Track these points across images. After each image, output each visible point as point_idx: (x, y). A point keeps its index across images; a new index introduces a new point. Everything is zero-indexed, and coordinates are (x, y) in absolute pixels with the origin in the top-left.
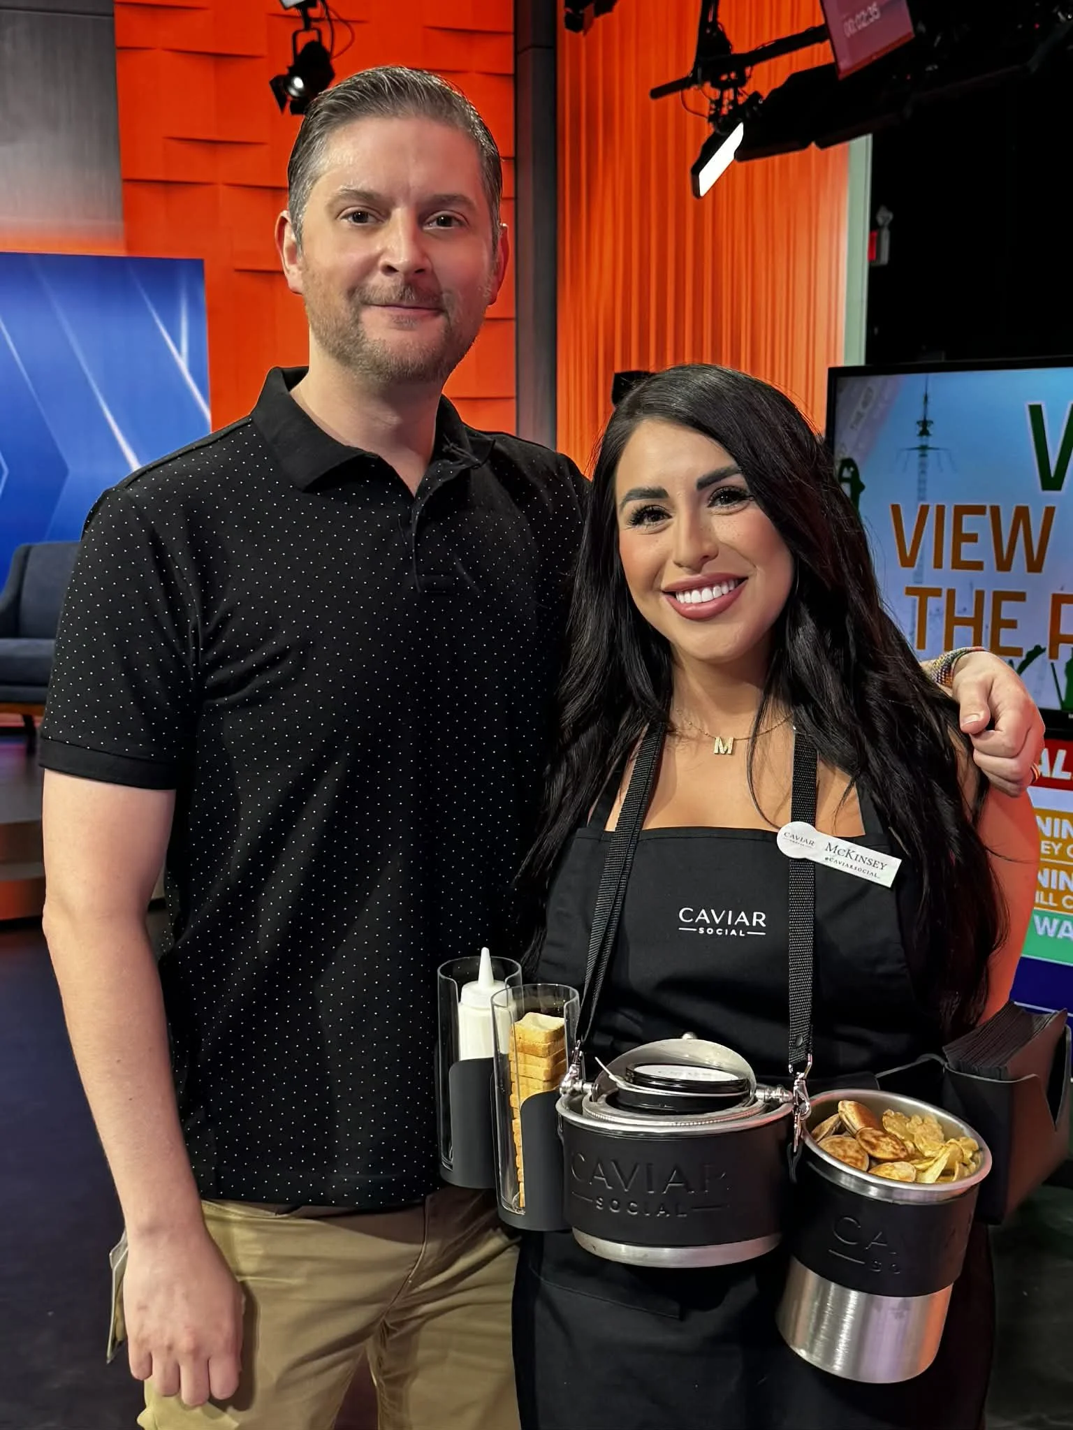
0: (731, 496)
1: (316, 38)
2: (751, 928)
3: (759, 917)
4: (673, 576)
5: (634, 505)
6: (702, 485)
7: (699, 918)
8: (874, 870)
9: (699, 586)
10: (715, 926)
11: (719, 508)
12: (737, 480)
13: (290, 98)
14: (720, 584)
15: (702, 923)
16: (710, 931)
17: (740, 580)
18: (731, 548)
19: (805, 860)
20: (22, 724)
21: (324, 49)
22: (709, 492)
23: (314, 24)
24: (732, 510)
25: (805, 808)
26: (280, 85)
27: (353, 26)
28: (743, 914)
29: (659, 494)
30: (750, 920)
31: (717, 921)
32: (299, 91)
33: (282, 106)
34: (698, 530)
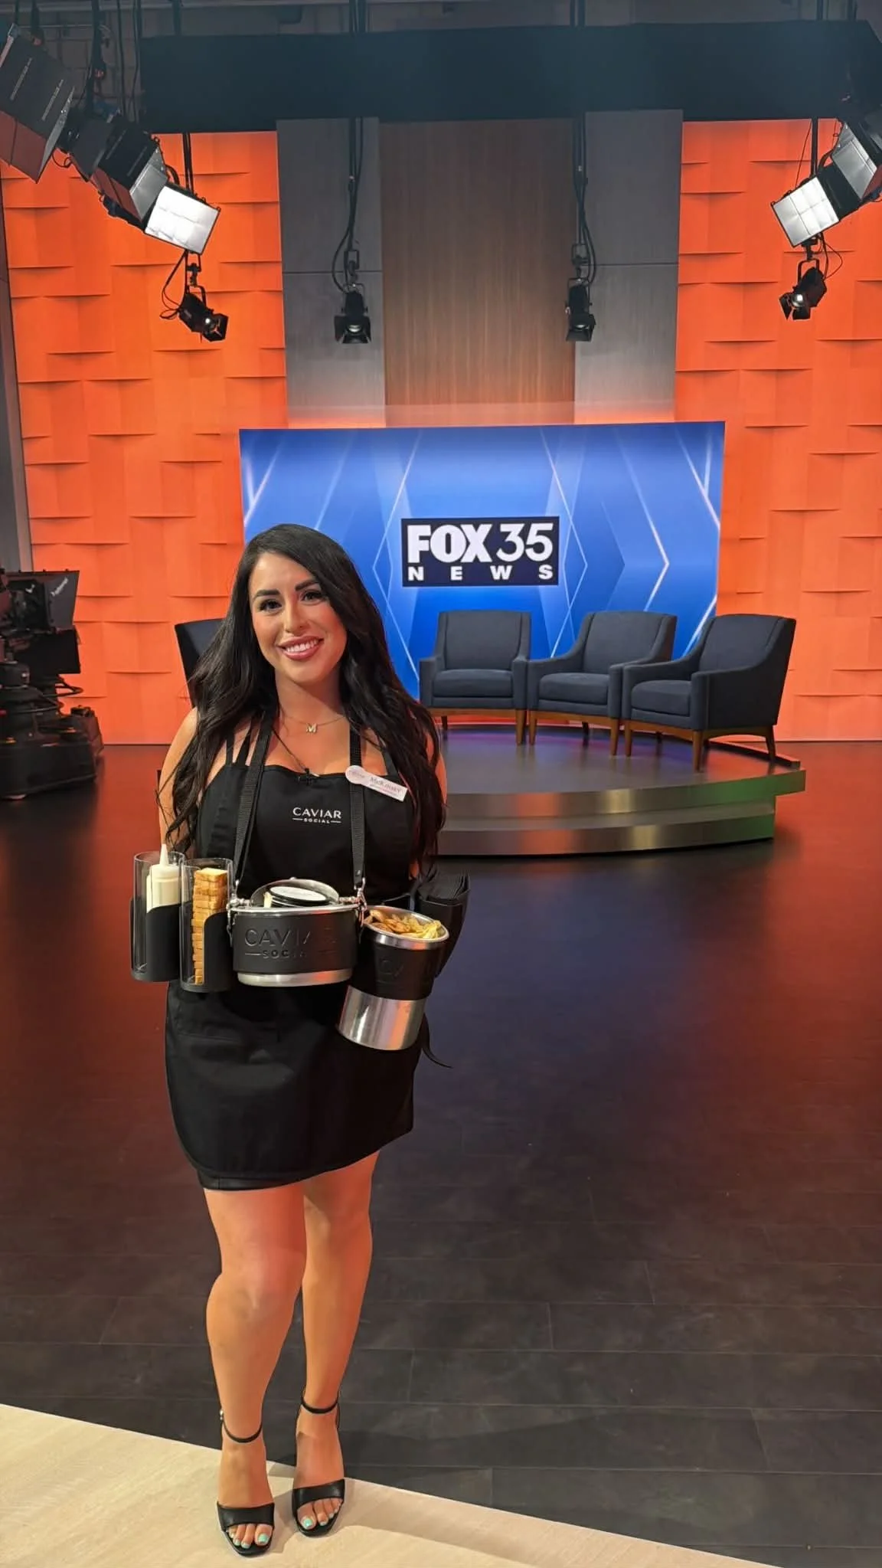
0: (312, 595)
1: (815, 266)
2: (333, 819)
3: (337, 813)
4: (286, 638)
5: (261, 599)
6: (298, 588)
7: (304, 813)
8: (395, 792)
9: (298, 643)
10: (312, 817)
11: (307, 602)
12: (315, 587)
13: (793, 309)
14: (309, 642)
15: (306, 816)
16: (311, 820)
17: (320, 641)
18: (314, 622)
19: (360, 785)
20: (581, 726)
21: (820, 272)
22: (301, 593)
23: (814, 256)
24: (315, 602)
25: (356, 760)
26: (786, 302)
27: (841, 254)
28: (328, 812)
29: (275, 593)
30: (333, 814)
31: (315, 815)
32: (799, 303)
33: (787, 316)
34: (296, 613)
